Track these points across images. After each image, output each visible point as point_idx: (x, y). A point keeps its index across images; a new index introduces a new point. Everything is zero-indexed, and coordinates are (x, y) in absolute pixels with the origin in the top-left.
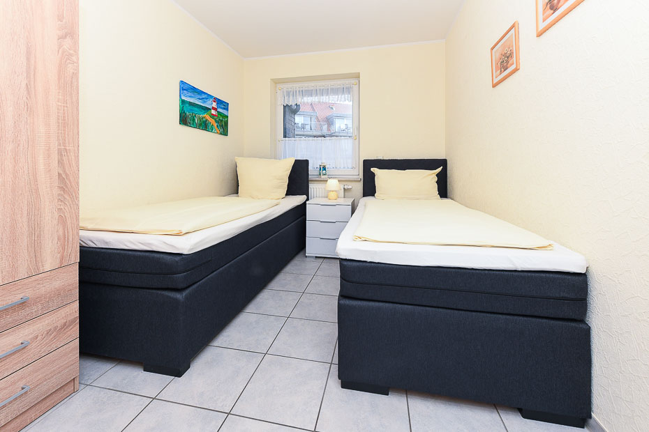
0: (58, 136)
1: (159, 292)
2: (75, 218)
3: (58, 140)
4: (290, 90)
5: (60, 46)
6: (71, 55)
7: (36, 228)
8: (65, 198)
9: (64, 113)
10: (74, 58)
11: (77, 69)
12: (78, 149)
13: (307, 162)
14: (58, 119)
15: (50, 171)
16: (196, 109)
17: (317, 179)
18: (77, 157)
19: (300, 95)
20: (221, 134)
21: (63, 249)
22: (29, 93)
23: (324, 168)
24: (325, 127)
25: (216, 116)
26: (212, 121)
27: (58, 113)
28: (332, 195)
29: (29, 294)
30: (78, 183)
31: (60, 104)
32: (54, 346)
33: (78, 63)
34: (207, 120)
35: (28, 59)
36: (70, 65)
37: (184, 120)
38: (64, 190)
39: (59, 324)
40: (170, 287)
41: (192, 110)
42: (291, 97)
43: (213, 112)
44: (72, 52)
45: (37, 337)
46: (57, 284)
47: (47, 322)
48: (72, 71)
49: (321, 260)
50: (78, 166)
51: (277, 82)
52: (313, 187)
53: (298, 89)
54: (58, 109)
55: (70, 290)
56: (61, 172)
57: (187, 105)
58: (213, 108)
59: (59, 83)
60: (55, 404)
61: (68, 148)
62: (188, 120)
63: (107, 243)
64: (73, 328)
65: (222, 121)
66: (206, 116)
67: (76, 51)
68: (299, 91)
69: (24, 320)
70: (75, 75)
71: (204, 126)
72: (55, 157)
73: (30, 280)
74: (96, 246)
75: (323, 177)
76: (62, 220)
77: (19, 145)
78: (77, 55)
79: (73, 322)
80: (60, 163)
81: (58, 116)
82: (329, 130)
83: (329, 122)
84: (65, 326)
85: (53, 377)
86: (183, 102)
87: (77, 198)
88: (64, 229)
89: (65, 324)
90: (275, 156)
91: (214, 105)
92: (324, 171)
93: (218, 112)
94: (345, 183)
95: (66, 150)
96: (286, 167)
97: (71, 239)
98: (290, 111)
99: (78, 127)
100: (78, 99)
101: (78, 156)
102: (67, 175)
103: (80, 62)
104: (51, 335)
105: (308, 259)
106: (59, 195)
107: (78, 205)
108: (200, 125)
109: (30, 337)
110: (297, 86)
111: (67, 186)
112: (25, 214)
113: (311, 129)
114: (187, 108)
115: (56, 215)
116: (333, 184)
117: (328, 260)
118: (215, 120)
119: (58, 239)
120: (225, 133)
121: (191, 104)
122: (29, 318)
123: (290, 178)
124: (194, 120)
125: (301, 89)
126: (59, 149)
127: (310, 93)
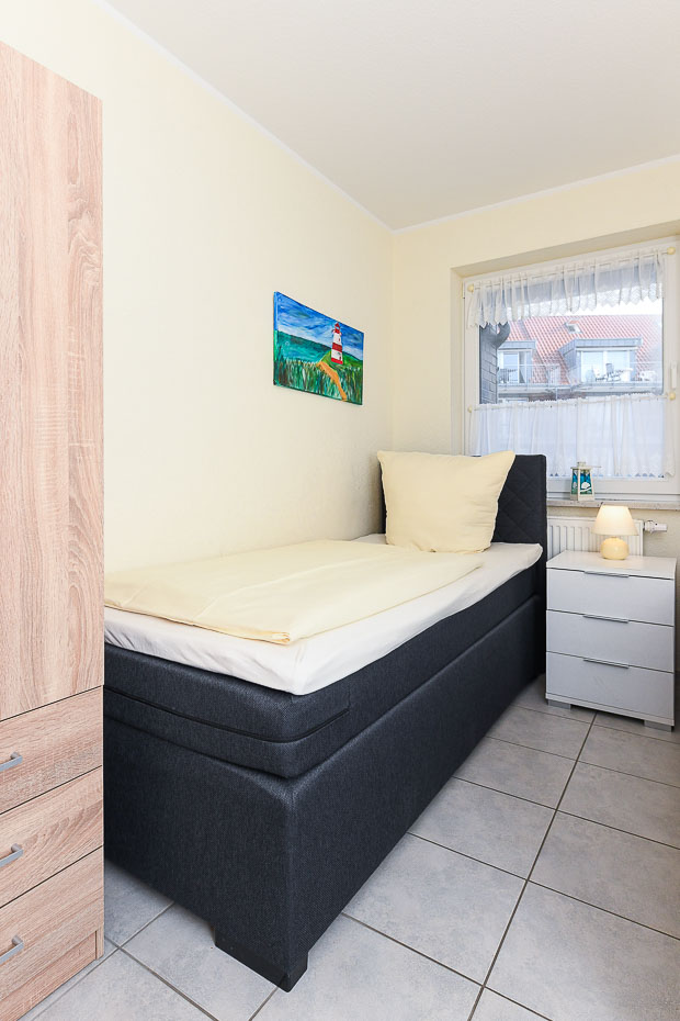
0: (70, 422)
1: (245, 774)
2: (97, 592)
3: (70, 429)
4: (495, 288)
5: (73, 234)
6: (89, 250)
7: (35, 613)
8: (81, 551)
9: (79, 374)
10: (94, 257)
11: (99, 280)
12: (102, 447)
13: (541, 460)
14: (70, 386)
15: (55, 494)
16: (304, 350)
17: (568, 503)
18: (100, 464)
19: (519, 297)
20: (349, 401)
21: (78, 657)
22: (22, 337)
23: (586, 477)
24: (555, 374)
25: (339, 362)
26: (332, 373)
27: (69, 373)
28: (613, 547)
29: (23, 747)
30: (101, 518)
31: (72, 354)
32: (63, 860)
33: (100, 266)
34: (323, 373)
35: (21, 266)
36: (88, 272)
37: (282, 376)
38: (79, 534)
39: (72, 814)
40: (266, 768)
41: (298, 354)
42: (498, 306)
43: (335, 354)
44: (90, 244)
45: (35, 839)
46: (67, 731)
47: (51, 808)
48: (91, 283)
49: (589, 718)
50: (102, 483)
51: (464, 273)
52: (559, 526)
53: (515, 285)
54: (69, 365)
55: (90, 744)
56: (74, 496)
57: (288, 343)
58: (336, 346)
59: (70, 310)
60: (66, 979)
61: (85, 445)
62: (290, 375)
63: (150, 644)
64: (93, 824)
65: (351, 372)
66: (321, 363)
67: (98, 242)
68: (519, 289)
69: (16, 802)
70: (97, 291)
71: (318, 385)
72: (64, 464)
73: (25, 720)
74: (132, 649)
75: (581, 498)
76: (76, 597)
77: (7, 442)
78: (100, 249)
79: (93, 811)
80: (73, 475)
81: (70, 380)
82: (564, 379)
83: (565, 360)
84: (80, 820)
85: (61, 925)
86: (280, 337)
87: (101, 549)
88: (79, 615)
89: (81, 816)
90: (464, 448)
91: (337, 338)
92: (585, 485)
93: (344, 353)
94: (648, 516)
95: (81, 447)
96: (491, 476)
97: (90, 637)
98: (493, 338)
99: (102, 401)
100: (101, 343)
101: (102, 461)
102: (84, 502)
103: (104, 263)
104: (58, 835)
105: (551, 710)
106: (72, 544)
107: (101, 565)
108: (311, 383)
109: (26, 837)
110: (512, 277)
111: (83, 524)
112: (17, 585)
113: (522, 380)
114: (288, 348)
115: (67, 586)
116: (615, 519)
117: (607, 721)
118: (339, 371)
119: (70, 637)
120: (356, 398)
121: (295, 340)
122: (23, 798)
123: (503, 501)
124: (299, 373)
125: (523, 283)
126: (70, 448)
127: (544, 290)
